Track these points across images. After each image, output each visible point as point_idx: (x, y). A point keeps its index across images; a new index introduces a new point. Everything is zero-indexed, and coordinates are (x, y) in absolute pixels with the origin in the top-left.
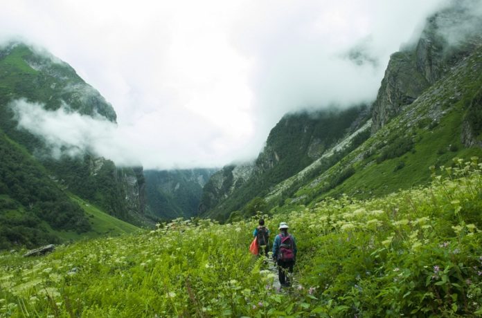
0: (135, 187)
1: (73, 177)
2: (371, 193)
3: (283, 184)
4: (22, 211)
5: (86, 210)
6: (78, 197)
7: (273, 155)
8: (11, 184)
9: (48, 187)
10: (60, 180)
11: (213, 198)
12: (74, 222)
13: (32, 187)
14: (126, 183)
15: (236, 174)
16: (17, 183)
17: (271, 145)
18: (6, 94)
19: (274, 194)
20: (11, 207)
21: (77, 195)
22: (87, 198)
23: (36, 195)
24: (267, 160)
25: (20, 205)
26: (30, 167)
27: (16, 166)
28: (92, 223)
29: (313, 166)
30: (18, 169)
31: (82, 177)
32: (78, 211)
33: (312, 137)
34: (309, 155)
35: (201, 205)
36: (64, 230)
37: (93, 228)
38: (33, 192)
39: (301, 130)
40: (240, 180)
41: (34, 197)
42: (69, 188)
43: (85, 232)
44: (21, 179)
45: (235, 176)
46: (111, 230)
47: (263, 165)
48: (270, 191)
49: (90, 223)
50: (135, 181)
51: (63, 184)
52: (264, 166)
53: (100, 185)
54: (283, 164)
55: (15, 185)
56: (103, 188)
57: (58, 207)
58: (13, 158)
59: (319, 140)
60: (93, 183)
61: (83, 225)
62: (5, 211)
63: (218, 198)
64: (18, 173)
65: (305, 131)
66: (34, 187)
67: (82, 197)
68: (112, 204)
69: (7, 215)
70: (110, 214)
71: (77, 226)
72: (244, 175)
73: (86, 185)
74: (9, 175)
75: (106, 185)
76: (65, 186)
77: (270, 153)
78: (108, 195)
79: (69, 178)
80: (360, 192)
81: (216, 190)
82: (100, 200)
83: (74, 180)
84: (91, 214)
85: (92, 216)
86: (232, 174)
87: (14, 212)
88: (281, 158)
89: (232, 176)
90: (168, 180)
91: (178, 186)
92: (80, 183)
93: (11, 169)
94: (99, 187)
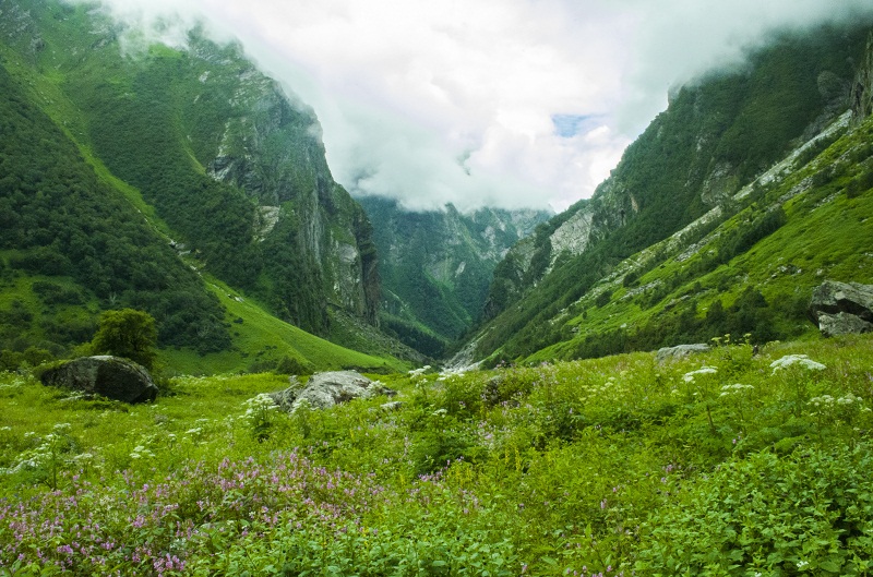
0: (352, 266)
1: (215, 245)
2: (819, 272)
3: (635, 259)
4: (94, 309)
5: (230, 309)
6: (222, 284)
7: (627, 200)
8: (77, 257)
9: (154, 264)
10: (193, 251)
11: (512, 290)
12: (195, 331)
13: (118, 262)
14: (337, 260)
15: (558, 242)
16: (92, 255)
17: (624, 180)
18: (116, 95)
19: (612, 280)
20: (72, 299)
21: (221, 278)
22: (240, 286)
23: (127, 278)
24: (614, 211)
25: (93, 297)
26: (127, 224)
27: (96, 222)
28: (237, 334)
29: (704, 220)
30: (101, 229)
31: (234, 245)
32: (215, 308)
33: (713, 159)
34: (705, 198)
35: (489, 304)
36: (173, 346)
37: (235, 344)
38: (121, 273)
39: (689, 145)
40: (566, 254)
41: (120, 281)
42: (207, 266)
43: (216, 351)
44: (102, 247)
45: (556, 248)
46: (268, 348)
47: (606, 222)
48: (604, 275)
49: (232, 335)
50: (355, 254)
51: (197, 258)
52: (609, 224)
53: (268, 261)
54: (645, 219)
55: (87, 258)
56: (273, 265)
57: (166, 301)
58: (96, 207)
59: (727, 165)
60: (253, 257)
61: (214, 338)
62: (58, 308)
63: (521, 290)
64: (97, 236)
65: (699, 148)
66: (124, 262)
67: (231, 284)
68: (289, 299)
69: (60, 315)
70: (283, 317)
71: (202, 340)
72: (575, 244)
73: (241, 260)
74: (79, 239)
75: (279, 260)
76: (202, 261)
77: (622, 198)
78: (282, 280)
79: (210, 248)
80: (791, 270)
81: (519, 272)
82: (265, 289)
83: (217, 252)
84: (238, 315)
85: (240, 321)
86: (549, 243)
87: (78, 309)
88: (642, 206)
89: (549, 247)
90: (444, 258)
91: (461, 269)
92: (228, 256)
93: (86, 229)
94: (267, 265)
